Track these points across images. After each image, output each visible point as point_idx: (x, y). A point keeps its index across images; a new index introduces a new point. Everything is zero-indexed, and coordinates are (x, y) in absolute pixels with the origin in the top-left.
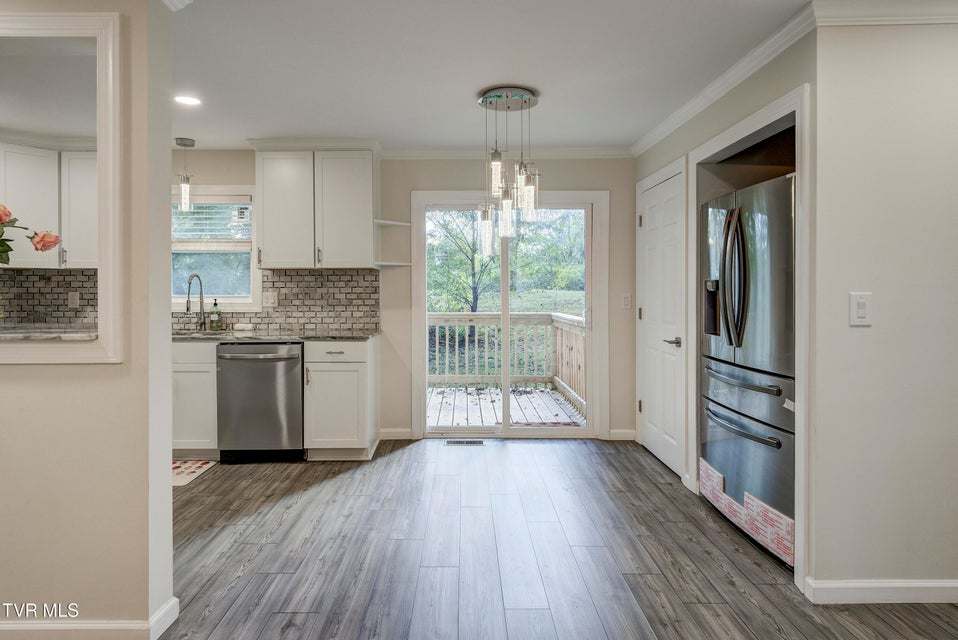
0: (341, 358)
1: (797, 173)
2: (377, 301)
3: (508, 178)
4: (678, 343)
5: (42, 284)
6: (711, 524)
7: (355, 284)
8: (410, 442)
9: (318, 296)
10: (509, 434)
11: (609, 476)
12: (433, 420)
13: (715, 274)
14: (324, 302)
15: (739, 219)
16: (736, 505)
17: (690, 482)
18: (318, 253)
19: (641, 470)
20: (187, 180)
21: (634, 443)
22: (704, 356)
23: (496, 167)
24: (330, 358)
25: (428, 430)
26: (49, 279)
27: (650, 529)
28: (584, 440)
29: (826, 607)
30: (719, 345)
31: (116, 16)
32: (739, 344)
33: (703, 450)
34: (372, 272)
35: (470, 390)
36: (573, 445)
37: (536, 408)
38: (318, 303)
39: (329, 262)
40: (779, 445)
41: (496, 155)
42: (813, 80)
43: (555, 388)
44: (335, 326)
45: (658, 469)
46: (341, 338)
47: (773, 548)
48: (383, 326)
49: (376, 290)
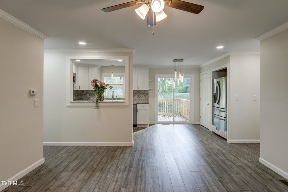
0: (144, 107)
1: (227, 77)
2: (148, 96)
3: (178, 74)
4: (208, 104)
5: (82, 93)
6: (214, 135)
7: (144, 93)
8: (155, 124)
9: (136, 95)
10: (174, 123)
11: (195, 129)
12: (159, 120)
13: (215, 92)
14: (138, 97)
15: (219, 83)
16: (218, 131)
17: (210, 130)
18: (138, 87)
19: (201, 128)
20: (112, 73)
21: (199, 125)
22: (213, 106)
23: (176, 72)
24: (142, 107)
25: (158, 122)
26: (83, 92)
27: (203, 135)
28: (190, 124)
29: (231, 143)
30: (216, 105)
31: (128, 56)
32: (219, 104)
33: (213, 124)
34: (148, 91)
35: (162, 116)
36: (188, 125)
37: (178, 119)
38: (136, 96)
39: (140, 89)
40: (225, 120)
41: (176, 70)
42: (229, 63)
43: (181, 115)
44: (140, 101)
45: (205, 128)
46: (144, 103)
47: (224, 137)
48: (150, 101)
49: (148, 94)
